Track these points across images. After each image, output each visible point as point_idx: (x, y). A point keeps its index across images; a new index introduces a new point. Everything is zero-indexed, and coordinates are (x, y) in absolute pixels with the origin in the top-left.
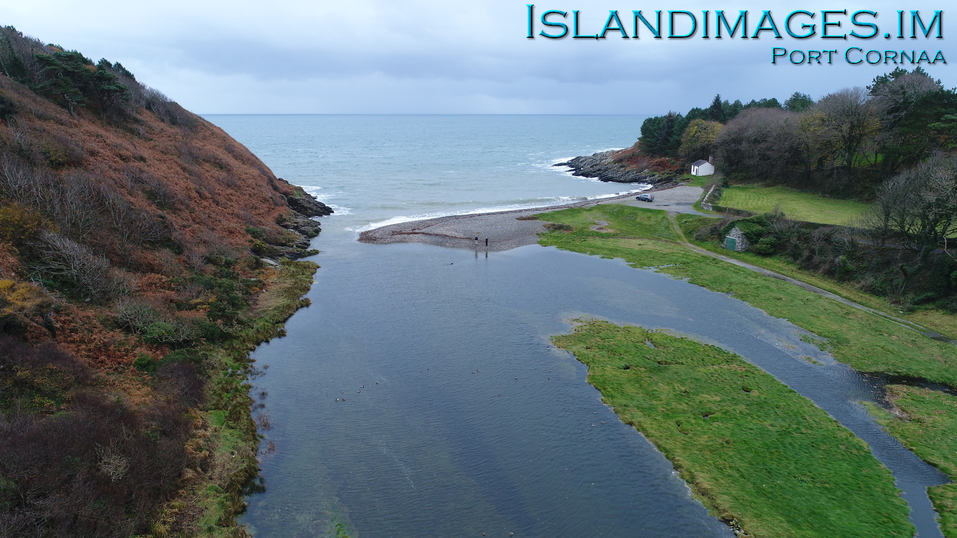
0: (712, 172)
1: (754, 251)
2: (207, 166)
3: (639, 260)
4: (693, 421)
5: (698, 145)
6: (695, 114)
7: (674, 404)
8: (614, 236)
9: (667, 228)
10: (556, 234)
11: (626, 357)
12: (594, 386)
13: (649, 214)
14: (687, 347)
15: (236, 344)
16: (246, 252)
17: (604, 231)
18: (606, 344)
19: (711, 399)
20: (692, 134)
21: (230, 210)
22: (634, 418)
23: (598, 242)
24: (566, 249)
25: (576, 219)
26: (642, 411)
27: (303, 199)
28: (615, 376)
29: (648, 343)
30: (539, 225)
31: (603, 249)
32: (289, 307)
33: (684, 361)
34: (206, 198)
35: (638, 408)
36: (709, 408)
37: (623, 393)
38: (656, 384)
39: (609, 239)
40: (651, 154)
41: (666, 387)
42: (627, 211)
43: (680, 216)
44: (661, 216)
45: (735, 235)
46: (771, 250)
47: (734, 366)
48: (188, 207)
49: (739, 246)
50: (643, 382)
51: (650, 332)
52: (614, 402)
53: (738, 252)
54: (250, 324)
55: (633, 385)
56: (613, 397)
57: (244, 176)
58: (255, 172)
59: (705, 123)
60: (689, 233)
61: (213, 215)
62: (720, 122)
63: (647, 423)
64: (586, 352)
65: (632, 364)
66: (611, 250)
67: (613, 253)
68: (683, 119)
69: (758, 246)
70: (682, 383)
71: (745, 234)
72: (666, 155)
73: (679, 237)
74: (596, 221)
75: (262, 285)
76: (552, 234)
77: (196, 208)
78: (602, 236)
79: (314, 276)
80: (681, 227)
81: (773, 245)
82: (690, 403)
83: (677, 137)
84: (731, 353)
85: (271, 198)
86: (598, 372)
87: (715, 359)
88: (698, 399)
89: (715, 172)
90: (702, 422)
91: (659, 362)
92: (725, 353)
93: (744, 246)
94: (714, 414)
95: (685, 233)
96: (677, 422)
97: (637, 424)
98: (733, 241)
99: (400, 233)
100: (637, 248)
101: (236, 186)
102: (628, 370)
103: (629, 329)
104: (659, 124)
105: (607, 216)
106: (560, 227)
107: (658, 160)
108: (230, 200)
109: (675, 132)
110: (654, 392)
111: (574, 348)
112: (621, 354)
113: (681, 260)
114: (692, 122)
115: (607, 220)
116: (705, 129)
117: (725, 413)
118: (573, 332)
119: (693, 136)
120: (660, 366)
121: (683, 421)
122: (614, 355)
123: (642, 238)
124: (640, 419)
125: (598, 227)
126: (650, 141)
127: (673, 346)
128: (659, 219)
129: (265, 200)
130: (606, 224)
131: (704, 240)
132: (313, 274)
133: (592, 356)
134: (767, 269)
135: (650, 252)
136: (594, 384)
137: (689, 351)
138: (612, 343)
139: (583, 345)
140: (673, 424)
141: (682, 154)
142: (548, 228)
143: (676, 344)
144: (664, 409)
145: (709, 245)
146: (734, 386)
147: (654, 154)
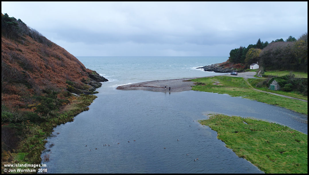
0: (258, 67)
1: (283, 90)
2: (53, 58)
3: (234, 94)
4: (276, 155)
5: (252, 58)
6: (250, 46)
7: (263, 148)
8: (223, 86)
9: (244, 83)
10: (199, 86)
11: (235, 128)
12: (221, 140)
13: (236, 79)
14: (263, 124)
15: (47, 124)
16: (63, 90)
17: (218, 85)
18: (225, 123)
19: (281, 145)
20: (250, 54)
21: (60, 75)
22: (244, 154)
23: (217, 89)
24: (203, 91)
25: (207, 81)
26: (247, 151)
27: (96, 75)
28: (231, 135)
29: (245, 123)
30: (191, 83)
31: (219, 91)
32: (78, 110)
33: (263, 129)
34: (49, 69)
35: (245, 149)
36: (282, 149)
37: (236, 143)
38: (252, 139)
39: (221, 88)
40: (234, 63)
41: (257, 140)
42: (227, 78)
43: (249, 79)
44: (241, 79)
45: (274, 84)
46: (290, 89)
47: (287, 131)
48: (39, 71)
49: (276, 88)
50: (245, 138)
51: (244, 118)
52: (232, 147)
53: (276, 91)
54: (57, 116)
55: (241, 139)
56: (231, 145)
57: (69, 63)
58: (75, 63)
59: (255, 49)
60: (254, 85)
61: (51, 75)
62: (261, 49)
63: (251, 156)
64: (216, 126)
65: (238, 130)
66: (222, 91)
67: (223, 92)
68: (246, 49)
69: (285, 87)
70: (265, 138)
71: (278, 83)
72: (240, 63)
73: (250, 87)
74: (215, 82)
75: (68, 102)
76: (197, 86)
77: (44, 72)
78: (218, 87)
79: (94, 100)
80: (250, 83)
81: (291, 87)
82: (271, 147)
83: (244, 56)
84: (284, 126)
85: (81, 73)
86: (223, 134)
87: (278, 128)
88: (275, 145)
89: (259, 67)
90: (280, 155)
91: (251, 130)
92: (281, 126)
93: (278, 88)
94: (285, 152)
95: (252, 85)
96: (267, 156)
97: (246, 157)
98: (274, 86)
99: (134, 86)
100: (233, 90)
101: (65, 66)
102: (237, 133)
103: (235, 118)
104: (237, 51)
105: (219, 80)
106: (201, 84)
107: (237, 64)
108: (61, 71)
109: (243, 54)
110: (252, 142)
111: (210, 125)
112: (232, 127)
113: (252, 94)
114: (250, 49)
115: (219, 81)
116: (255, 52)
117: (291, 151)
118: (209, 119)
119: (251, 54)
120: (253, 131)
121: (270, 155)
122: (229, 127)
123: (234, 87)
124: (247, 155)
125: (216, 83)
126: (234, 58)
127: (256, 124)
128: (241, 81)
129: (78, 73)
130: (219, 83)
131: (261, 87)
132: (93, 99)
133: (218, 127)
134: (290, 96)
135: (238, 92)
136: (221, 139)
137: (264, 125)
138: (227, 122)
139: (213, 123)
140: (265, 156)
141: (246, 61)
142: (196, 84)
143: (258, 123)
144: (259, 150)
145: (263, 89)
146: (291, 139)
147: (235, 62)
